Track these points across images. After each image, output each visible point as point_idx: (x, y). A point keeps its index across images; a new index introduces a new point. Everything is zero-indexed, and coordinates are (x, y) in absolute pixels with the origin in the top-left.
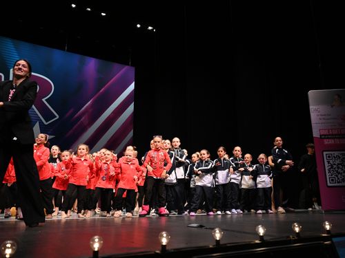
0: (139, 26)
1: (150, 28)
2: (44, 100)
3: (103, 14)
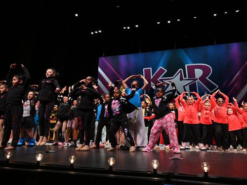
2: (207, 78)
3: (237, 11)
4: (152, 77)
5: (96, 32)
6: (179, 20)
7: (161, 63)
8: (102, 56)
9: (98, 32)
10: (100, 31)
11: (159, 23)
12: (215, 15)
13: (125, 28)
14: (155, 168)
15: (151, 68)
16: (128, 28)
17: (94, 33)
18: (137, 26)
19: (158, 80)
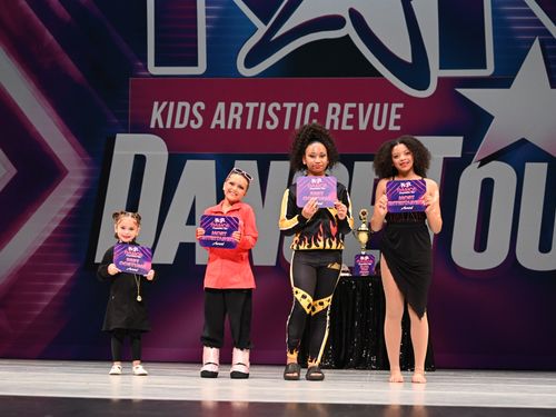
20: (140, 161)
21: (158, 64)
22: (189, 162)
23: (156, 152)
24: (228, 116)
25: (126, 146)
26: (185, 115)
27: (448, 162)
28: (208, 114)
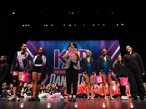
0: (117, 25)
1: (122, 24)
3: (104, 25)
4: (59, 55)
5: (26, 25)
6: (75, 25)
7: (65, 48)
8: (29, 40)
9: (28, 26)
10: (29, 25)
11: (64, 25)
12: (93, 25)
13: (45, 25)
14: (49, 108)
15: (59, 50)
16: (47, 25)
17: (25, 25)
18: (52, 25)
19: (63, 57)
20: (53, 76)
21: (55, 67)
22: (58, 76)
23: (55, 75)
24: (61, 72)
25: (52, 75)
26: (57, 72)
27: (81, 76)
28: (59, 72)
